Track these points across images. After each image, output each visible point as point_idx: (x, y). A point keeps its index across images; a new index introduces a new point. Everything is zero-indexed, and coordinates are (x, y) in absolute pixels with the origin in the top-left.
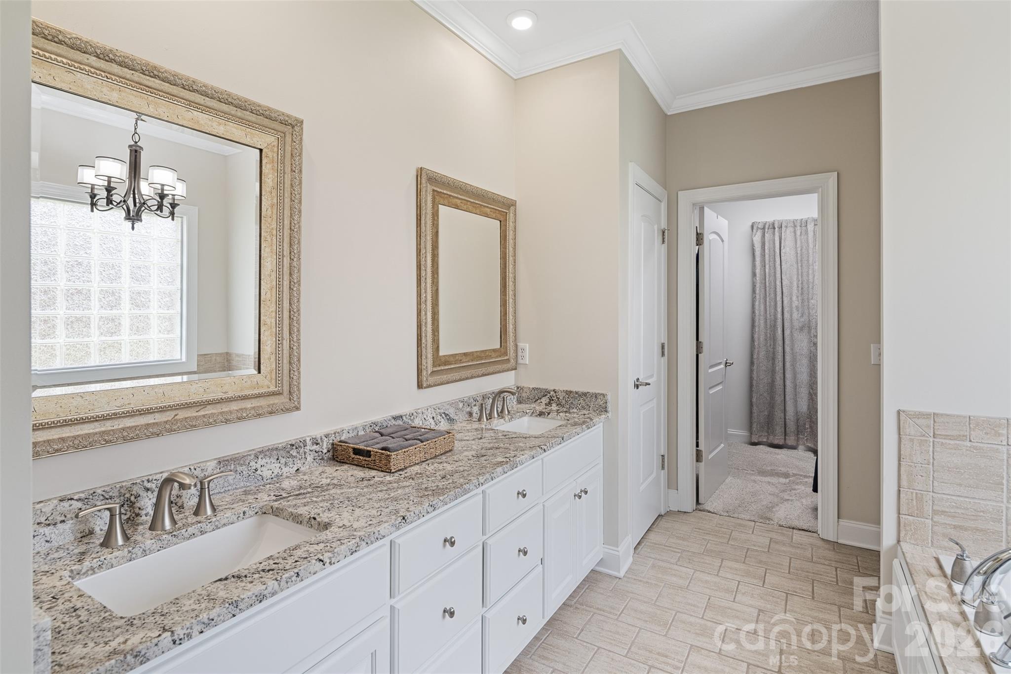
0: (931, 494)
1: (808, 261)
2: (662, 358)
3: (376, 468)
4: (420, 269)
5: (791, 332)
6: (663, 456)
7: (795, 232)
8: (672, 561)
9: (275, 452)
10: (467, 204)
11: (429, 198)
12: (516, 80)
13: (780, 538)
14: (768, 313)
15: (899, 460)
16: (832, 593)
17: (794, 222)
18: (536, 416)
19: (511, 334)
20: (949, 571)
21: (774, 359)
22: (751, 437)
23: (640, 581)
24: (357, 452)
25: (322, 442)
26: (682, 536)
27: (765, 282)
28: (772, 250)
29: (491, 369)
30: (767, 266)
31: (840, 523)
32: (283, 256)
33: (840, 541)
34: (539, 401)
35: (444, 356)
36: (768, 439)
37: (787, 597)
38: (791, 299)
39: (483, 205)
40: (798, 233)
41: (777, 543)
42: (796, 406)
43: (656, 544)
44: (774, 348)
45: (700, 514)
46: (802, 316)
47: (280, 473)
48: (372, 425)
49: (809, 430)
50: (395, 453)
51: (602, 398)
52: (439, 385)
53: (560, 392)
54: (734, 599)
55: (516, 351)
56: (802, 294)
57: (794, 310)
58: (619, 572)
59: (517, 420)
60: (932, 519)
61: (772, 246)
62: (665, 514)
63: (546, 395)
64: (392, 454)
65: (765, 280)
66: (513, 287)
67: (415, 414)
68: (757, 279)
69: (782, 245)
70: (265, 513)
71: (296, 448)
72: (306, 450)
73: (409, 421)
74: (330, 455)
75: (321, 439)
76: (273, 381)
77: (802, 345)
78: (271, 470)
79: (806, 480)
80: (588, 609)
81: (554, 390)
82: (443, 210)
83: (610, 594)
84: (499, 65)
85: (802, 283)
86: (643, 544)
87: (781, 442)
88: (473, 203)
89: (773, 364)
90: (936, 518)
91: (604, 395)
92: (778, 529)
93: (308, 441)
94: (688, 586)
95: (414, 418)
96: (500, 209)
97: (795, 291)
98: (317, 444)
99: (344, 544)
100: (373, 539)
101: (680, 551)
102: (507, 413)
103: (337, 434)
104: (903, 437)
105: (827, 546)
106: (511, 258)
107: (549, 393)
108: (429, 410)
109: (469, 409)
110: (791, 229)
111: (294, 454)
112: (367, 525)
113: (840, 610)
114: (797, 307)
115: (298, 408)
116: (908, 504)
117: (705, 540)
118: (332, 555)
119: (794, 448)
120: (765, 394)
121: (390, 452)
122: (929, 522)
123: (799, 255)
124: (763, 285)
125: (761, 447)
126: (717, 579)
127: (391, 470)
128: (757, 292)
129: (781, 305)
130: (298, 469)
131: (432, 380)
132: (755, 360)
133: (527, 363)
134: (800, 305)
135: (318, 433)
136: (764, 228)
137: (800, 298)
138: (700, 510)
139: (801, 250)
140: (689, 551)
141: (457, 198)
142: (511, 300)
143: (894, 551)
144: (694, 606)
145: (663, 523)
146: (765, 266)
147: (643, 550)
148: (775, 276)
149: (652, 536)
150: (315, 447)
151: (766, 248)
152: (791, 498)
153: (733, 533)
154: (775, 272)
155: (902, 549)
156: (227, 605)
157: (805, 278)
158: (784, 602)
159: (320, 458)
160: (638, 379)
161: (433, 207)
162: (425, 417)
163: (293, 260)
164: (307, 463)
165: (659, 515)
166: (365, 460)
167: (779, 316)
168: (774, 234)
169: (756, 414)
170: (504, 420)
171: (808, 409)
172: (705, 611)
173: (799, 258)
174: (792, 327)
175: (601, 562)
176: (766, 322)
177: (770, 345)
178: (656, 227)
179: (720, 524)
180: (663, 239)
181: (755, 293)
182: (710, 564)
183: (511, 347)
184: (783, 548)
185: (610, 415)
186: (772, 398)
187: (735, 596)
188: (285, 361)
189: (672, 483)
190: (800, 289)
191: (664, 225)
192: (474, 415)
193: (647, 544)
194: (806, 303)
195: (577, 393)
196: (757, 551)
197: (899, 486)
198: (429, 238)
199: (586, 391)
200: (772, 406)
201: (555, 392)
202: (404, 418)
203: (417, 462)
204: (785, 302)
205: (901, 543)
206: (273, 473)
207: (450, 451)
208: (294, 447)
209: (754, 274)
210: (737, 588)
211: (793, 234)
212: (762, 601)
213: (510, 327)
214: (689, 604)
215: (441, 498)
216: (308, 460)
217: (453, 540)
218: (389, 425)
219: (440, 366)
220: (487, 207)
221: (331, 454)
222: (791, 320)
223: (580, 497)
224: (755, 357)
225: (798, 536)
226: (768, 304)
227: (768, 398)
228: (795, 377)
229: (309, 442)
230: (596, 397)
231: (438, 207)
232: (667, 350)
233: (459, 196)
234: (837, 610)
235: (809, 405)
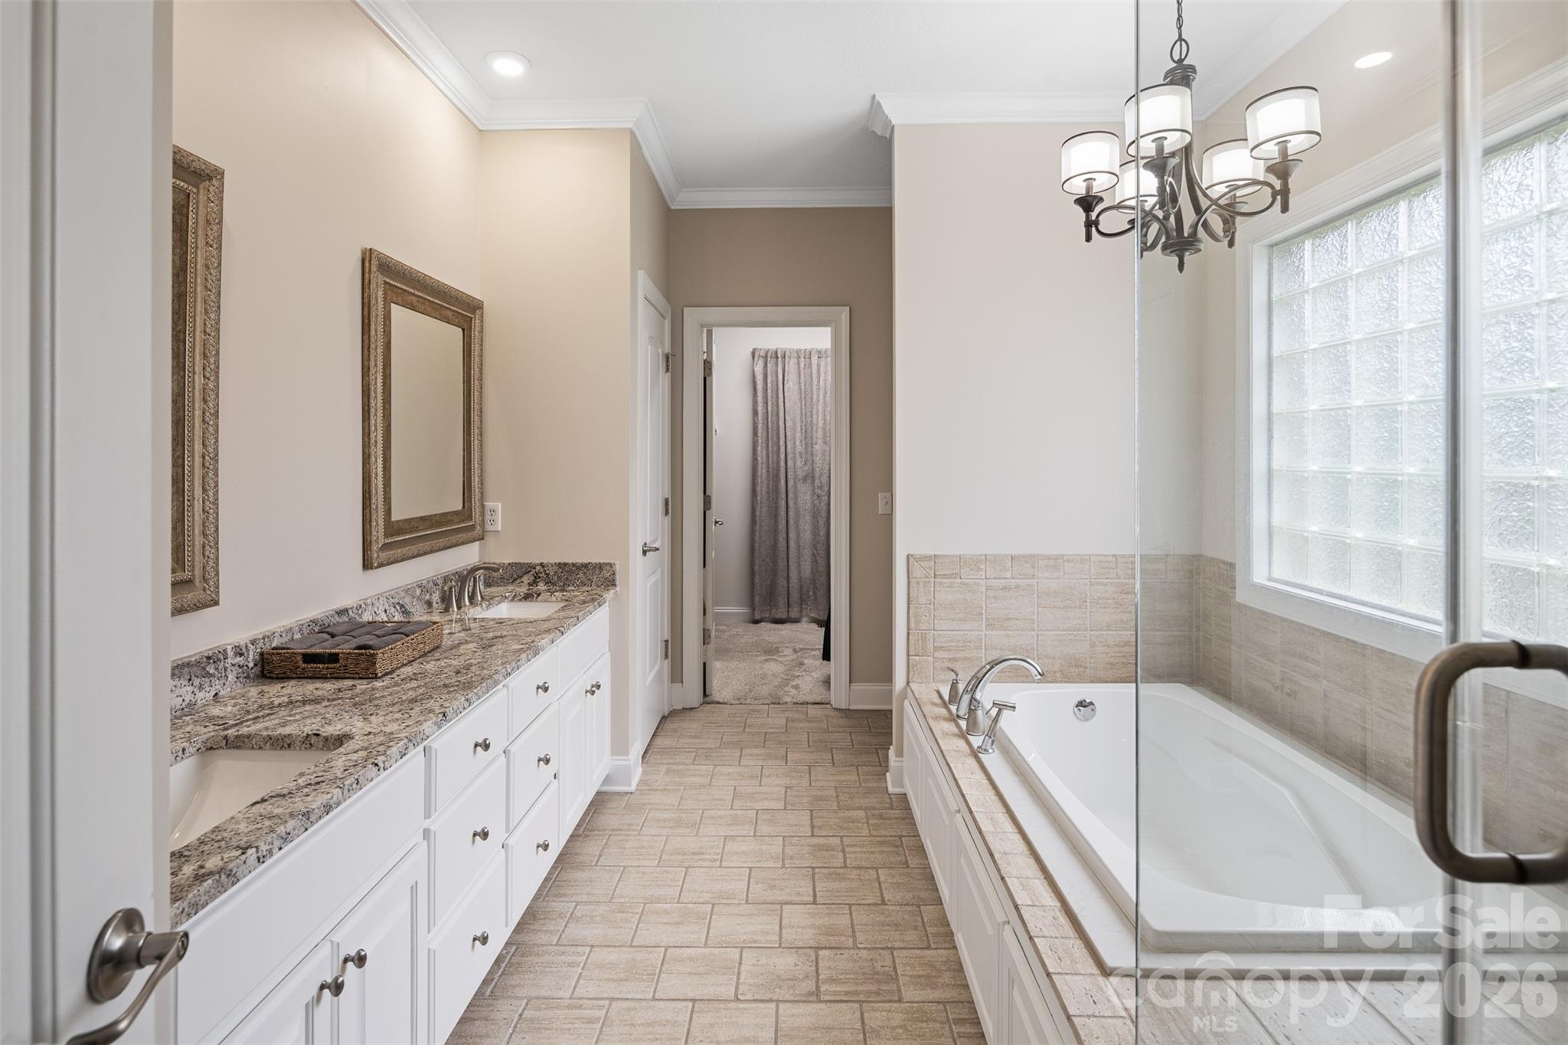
0: (932, 632)
1: (812, 399)
2: (666, 518)
3: (347, 675)
4: (369, 395)
5: (795, 483)
6: (667, 641)
7: (799, 364)
8: (688, 761)
9: (186, 669)
10: (425, 304)
11: (380, 294)
12: (481, 131)
13: (796, 716)
14: (770, 460)
15: (909, 603)
16: (849, 756)
17: (798, 352)
18: (520, 600)
19: (477, 490)
20: (946, 698)
21: (776, 516)
22: (753, 613)
23: (657, 790)
24: (309, 658)
25: (248, 650)
26: (693, 734)
27: (768, 423)
28: (775, 383)
29: (453, 539)
30: (770, 404)
31: (852, 688)
32: (194, 373)
33: (852, 707)
34: (518, 581)
35: (397, 521)
36: (770, 613)
37: (810, 769)
38: (794, 443)
39: (444, 307)
40: (802, 365)
41: (793, 721)
42: (799, 572)
43: (665, 749)
44: (776, 503)
45: (708, 707)
46: (806, 464)
47: (193, 700)
48: (311, 623)
49: (812, 598)
50: (381, 651)
51: (608, 568)
52: (392, 563)
53: (550, 566)
54: (760, 783)
55: (483, 514)
56: (806, 438)
57: (798, 456)
58: (630, 786)
59: (495, 607)
60: (933, 656)
61: (774, 378)
62: (669, 714)
63: (530, 571)
64: (379, 652)
65: (768, 420)
66: (479, 423)
67: (363, 606)
68: (760, 418)
69: (786, 379)
70: (211, 748)
71: (214, 662)
72: (227, 665)
73: (357, 616)
74: (257, 670)
75: (246, 646)
76: (180, 563)
77: (806, 498)
78: (181, 696)
79: (814, 653)
80: (600, 833)
81: (541, 564)
82: (396, 310)
83: (624, 812)
84: (468, 114)
85: (806, 425)
86: (650, 752)
87: (784, 616)
88: (433, 302)
89: (776, 521)
90: (937, 654)
91: (611, 565)
92: (793, 707)
93: (229, 651)
94: (711, 782)
95: (362, 612)
96: (464, 313)
97: (798, 435)
98: (241, 655)
99: (392, 746)
100: (419, 740)
101: (694, 750)
102: (479, 598)
103: (267, 640)
104: (911, 580)
105: (840, 715)
106: (476, 382)
107: (534, 568)
108: (380, 600)
109: (427, 597)
110: (794, 361)
111: (212, 671)
112: (402, 728)
113: (858, 770)
114: (800, 453)
115: (216, 603)
116: (915, 645)
117: (720, 732)
118: (385, 759)
119: (797, 621)
120: (768, 560)
121: (373, 650)
122: (931, 659)
123: (803, 392)
124: (766, 426)
125: (763, 624)
126: (739, 769)
127: (376, 674)
128: (760, 434)
129: (784, 451)
130: (216, 694)
131: (384, 556)
132: (757, 519)
133: (500, 530)
134: (803, 452)
135: (242, 637)
136: (766, 357)
137: (803, 442)
138: (708, 703)
139: (805, 386)
140: (704, 748)
141: (413, 294)
142: (476, 442)
143: (904, 695)
144: (721, 800)
145: (669, 725)
146: (767, 403)
147: (652, 758)
148: (778, 415)
149: (659, 741)
150: (239, 660)
151: (769, 381)
152: (801, 674)
153: (748, 720)
154: (778, 411)
155: (911, 689)
156: (300, 817)
157: (809, 419)
158: (808, 775)
159: (246, 677)
160: (645, 544)
161: (384, 308)
162: (376, 609)
163: (208, 379)
164: (227, 683)
165: (663, 717)
166: (328, 668)
167: (782, 463)
168: (777, 365)
169: (758, 585)
170: (482, 607)
171: (812, 573)
172: (733, 802)
173: (803, 396)
174: (795, 478)
175: (607, 780)
176: (768, 471)
177: (773, 500)
178: (660, 351)
179: (731, 714)
180: (667, 366)
181: (757, 436)
182: (729, 756)
183: (476, 507)
184: (800, 725)
185: (618, 589)
186: (775, 563)
187: (761, 780)
188: (196, 532)
189: (676, 675)
190: (804, 431)
191: (667, 349)
192: (434, 605)
193: (655, 750)
194: (810, 449)
195: (574, 565)
196: (776, 733)
197: (908, 629)
198: (380, 351)
199: (586, 561)
200: (774, 573)
201: (543, 566)
202: (350, 612)
203: (405, 662)
204: (789, 447)
205: (911, 684)
206: (184, 700)
207: (438, 647)
208: (212, 661)
209: (755, 413)
210: (762, 773)
211: (796, 366)
212: (787, 778)
213: (476, 480)
214: (715, 800)
215: (475, 691)
216: (229, 679)
217: (488, 742)
218: (332, 623)
219: (392, 536)
220: (449, 309)
221: (259, 668)
222: (795, 468)
223: (593, 693)
224: (757, 514)
225: (812, 711)
226: (770, 449)
227: (771, 564)
228: (798, 536)
229: (230, 653)
230: (600, 568)
231: (390, 306)
232: (672, 507)
233: (416, 292)
234: (855, 770)
235: (812, 569)
